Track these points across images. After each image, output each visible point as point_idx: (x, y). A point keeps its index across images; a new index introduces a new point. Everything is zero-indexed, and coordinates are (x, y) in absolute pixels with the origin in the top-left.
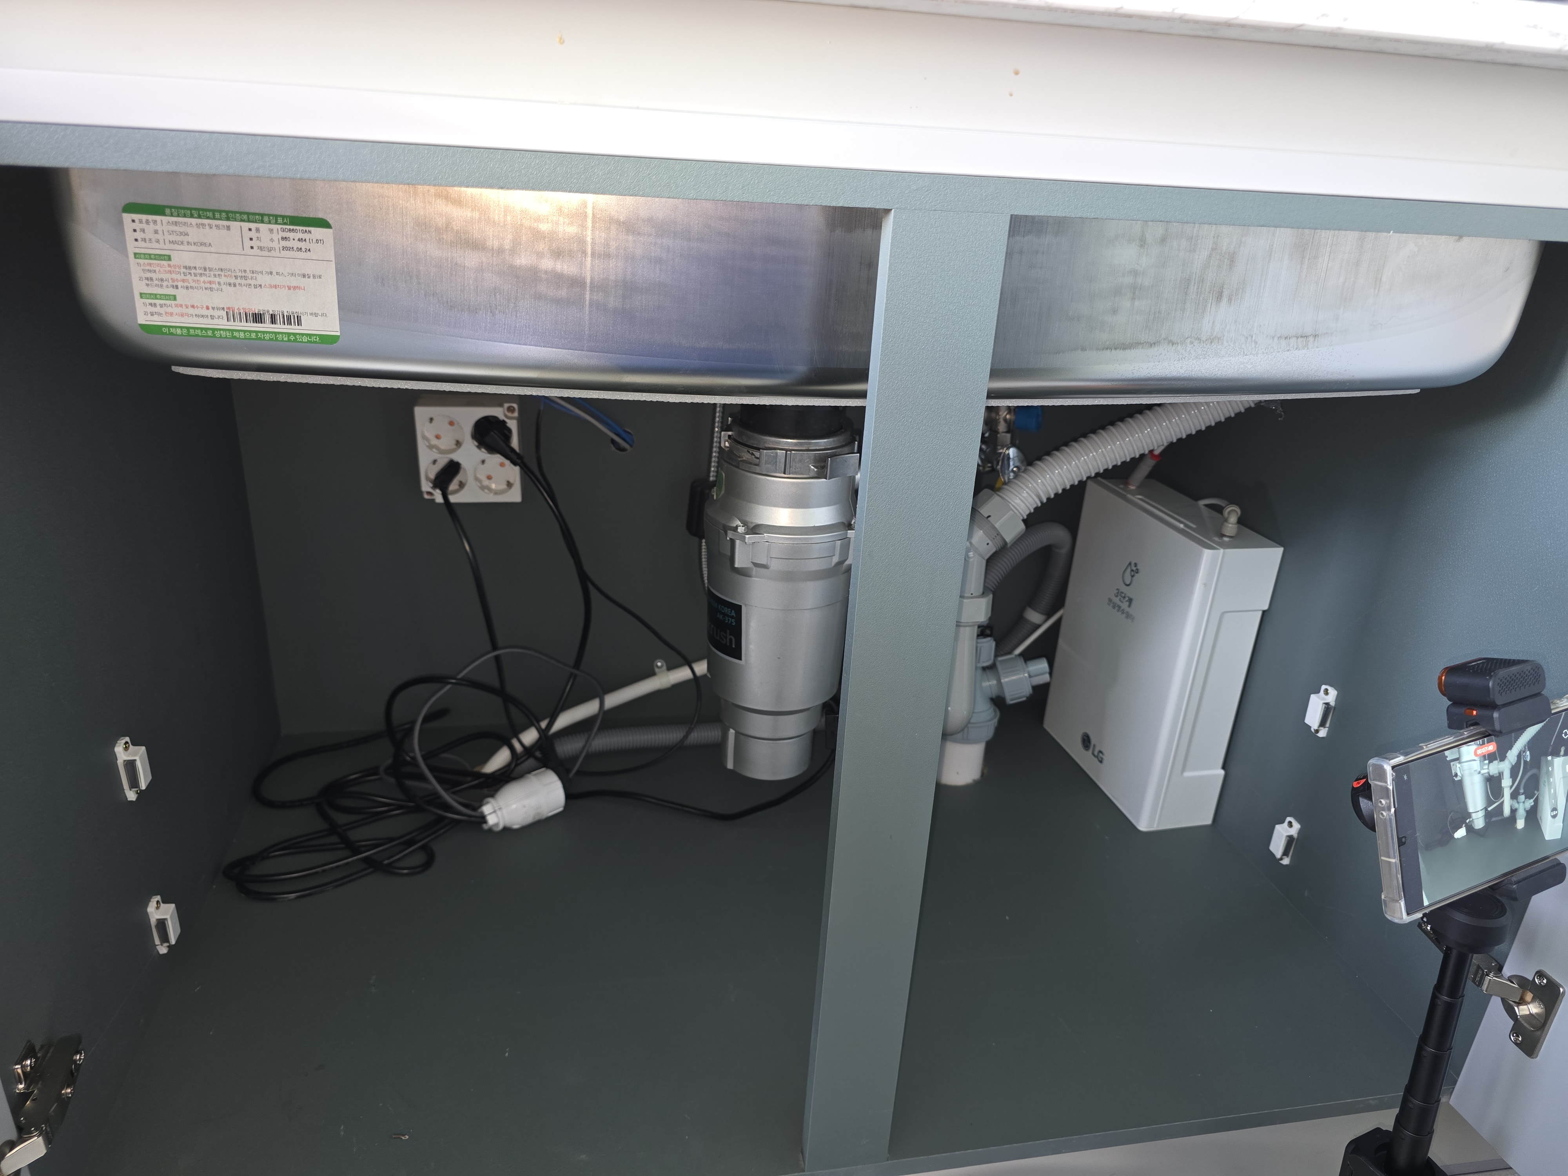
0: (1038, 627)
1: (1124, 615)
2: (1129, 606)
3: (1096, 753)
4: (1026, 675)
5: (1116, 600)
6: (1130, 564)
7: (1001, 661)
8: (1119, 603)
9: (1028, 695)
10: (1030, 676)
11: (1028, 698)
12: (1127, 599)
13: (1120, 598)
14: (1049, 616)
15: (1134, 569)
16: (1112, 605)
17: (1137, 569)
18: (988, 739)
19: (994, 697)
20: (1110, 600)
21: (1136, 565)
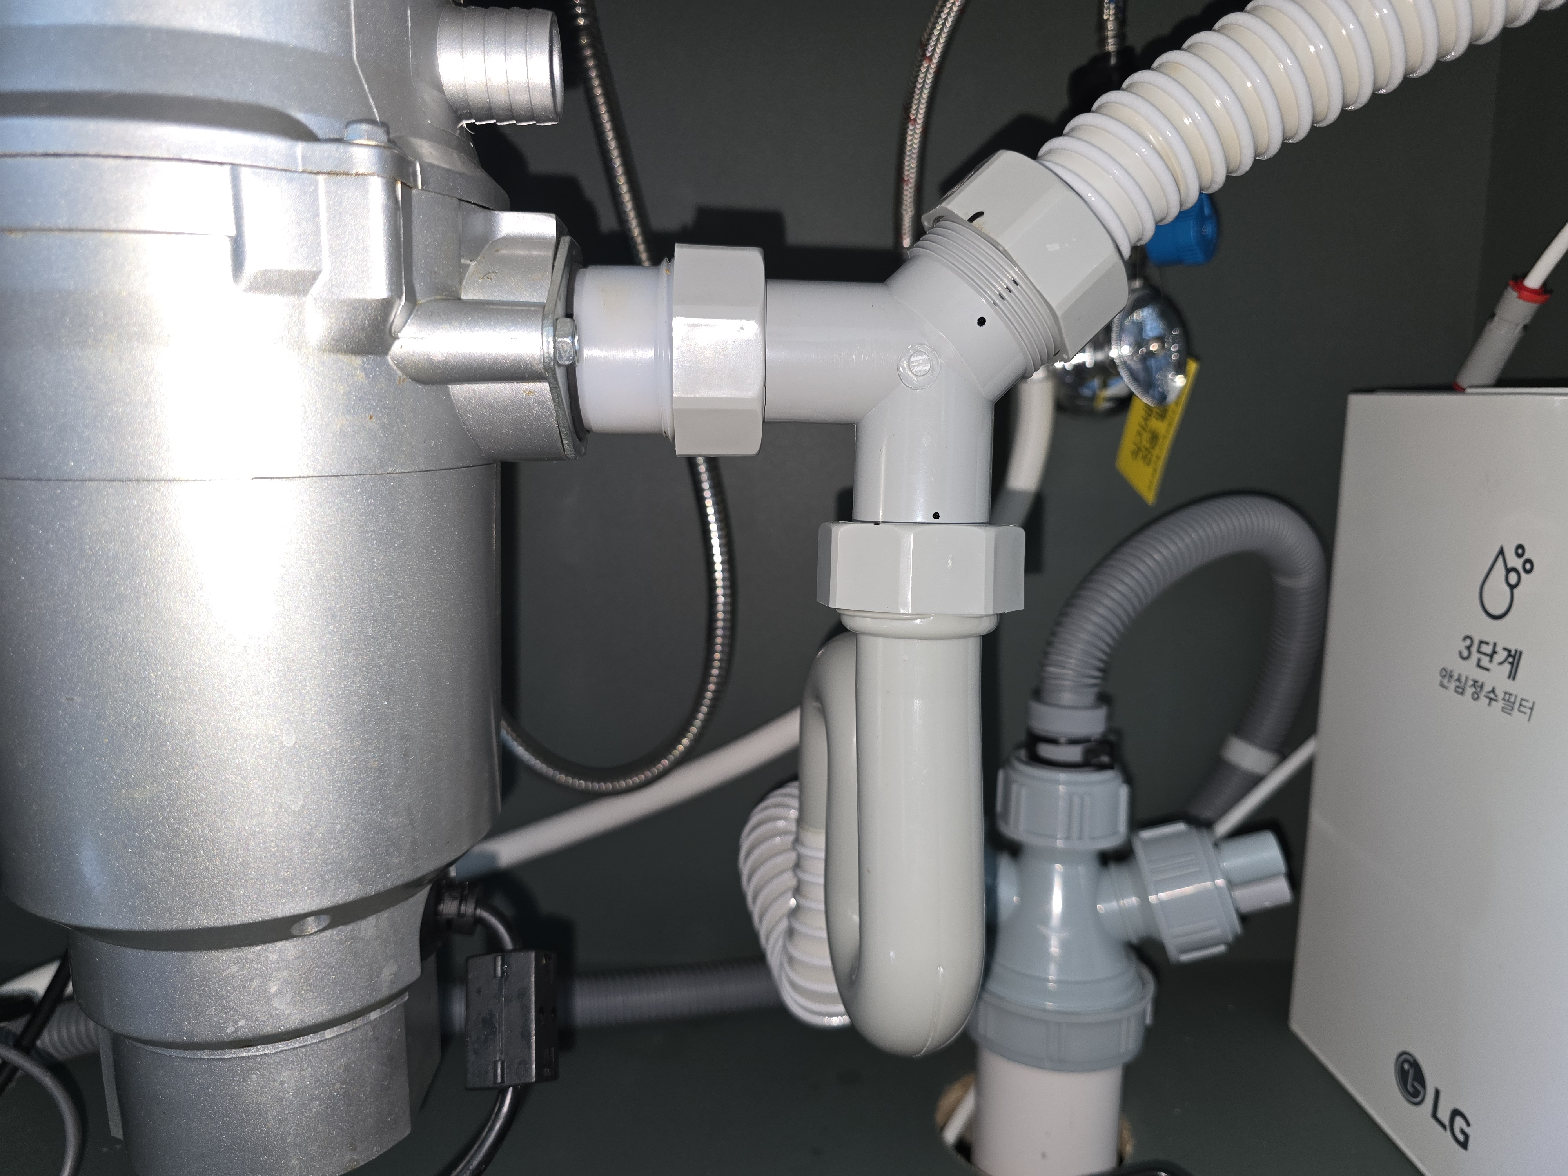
0: (1257, 780)
1: (1498, 705)
2: (1513, 675)
3: (1446, 1120)
4: (1220, 882)
5: (1468, 670)
6: (1501, 552)
7: (1148, 843)
8: (1480, 675)
9: (1230, 938)
10: (1231, 885)
11: (1231, 946)
12: (1502, 655)
13: (1479, 660)
14: (1283, 752)
15: (1517, 563)
16: (1453, 685)
17: (1529, 561)
18: (1127, 1058)
19: (1134, 940)
20: (1446, 674)
21: (1520, 550)
